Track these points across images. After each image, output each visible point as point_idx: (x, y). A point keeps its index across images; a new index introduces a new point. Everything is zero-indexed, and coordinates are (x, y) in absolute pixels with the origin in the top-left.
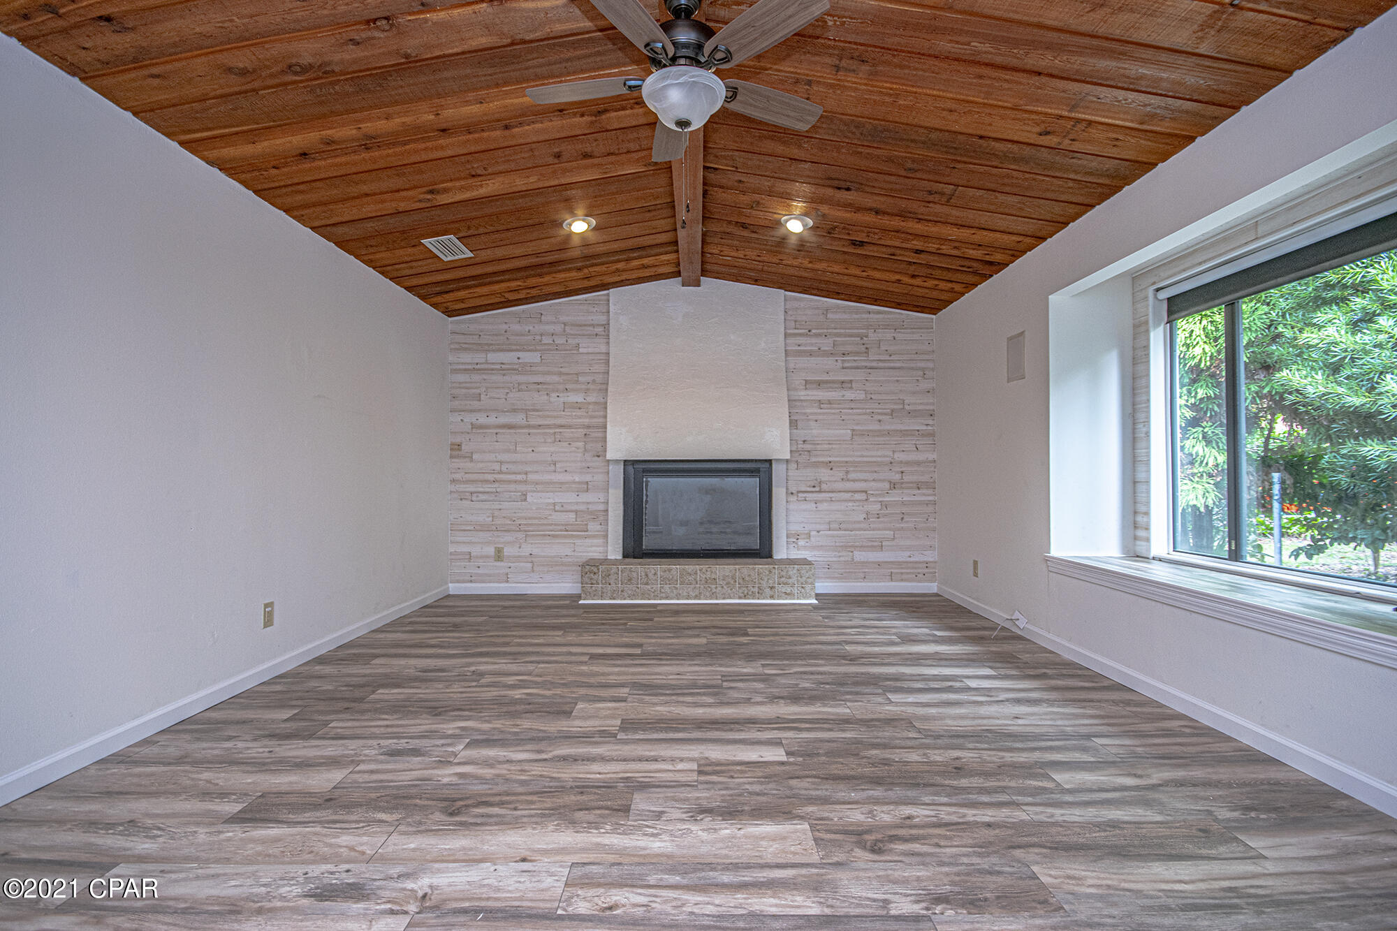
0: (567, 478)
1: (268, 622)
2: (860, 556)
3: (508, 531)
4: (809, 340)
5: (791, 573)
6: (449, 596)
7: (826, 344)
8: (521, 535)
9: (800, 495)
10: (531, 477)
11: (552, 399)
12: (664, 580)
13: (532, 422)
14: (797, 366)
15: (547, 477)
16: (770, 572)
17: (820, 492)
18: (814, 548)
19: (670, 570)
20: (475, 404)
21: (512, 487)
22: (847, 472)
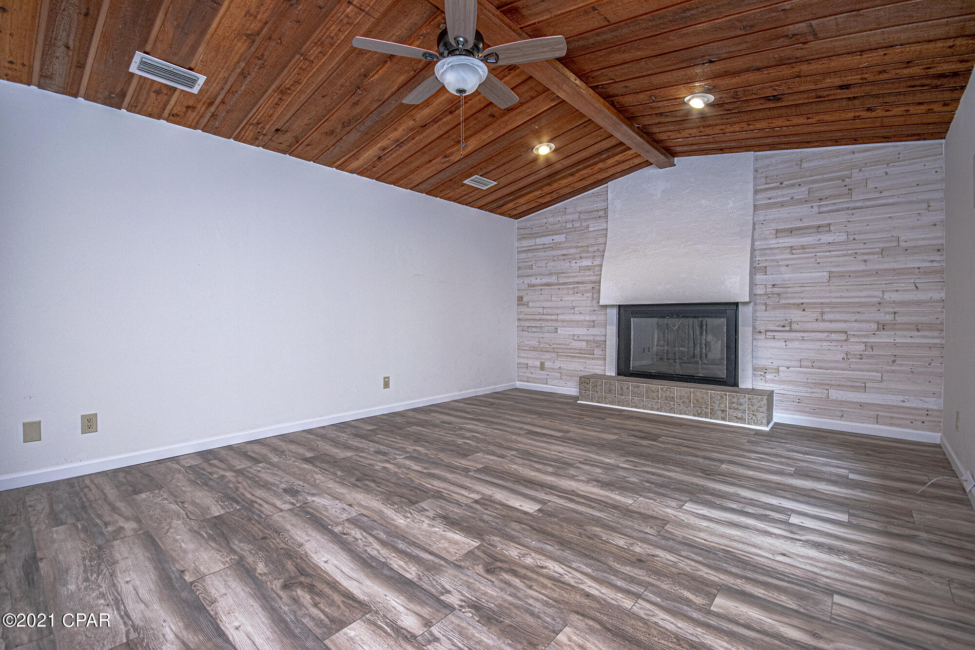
0: (581, 318)
1: (386, 385)
2: (834, 394)
3: (547, 352)
4: (780, 192)
5: (742, 401)
6: (516, 389)
7: (800, 193)
8: (554, 355)
9: (768, 333)
10: (561, 317)
11: (572, 265)
12: (634, 393)
13: (561, 281)
14: (767, 218)
15: (568, 317)
16: (722, 397)
17: (791, 331)
18: (782, 382)
19: (638, 387)
20: (529, 271)
21: (550, 323)
22: (822, 313)
